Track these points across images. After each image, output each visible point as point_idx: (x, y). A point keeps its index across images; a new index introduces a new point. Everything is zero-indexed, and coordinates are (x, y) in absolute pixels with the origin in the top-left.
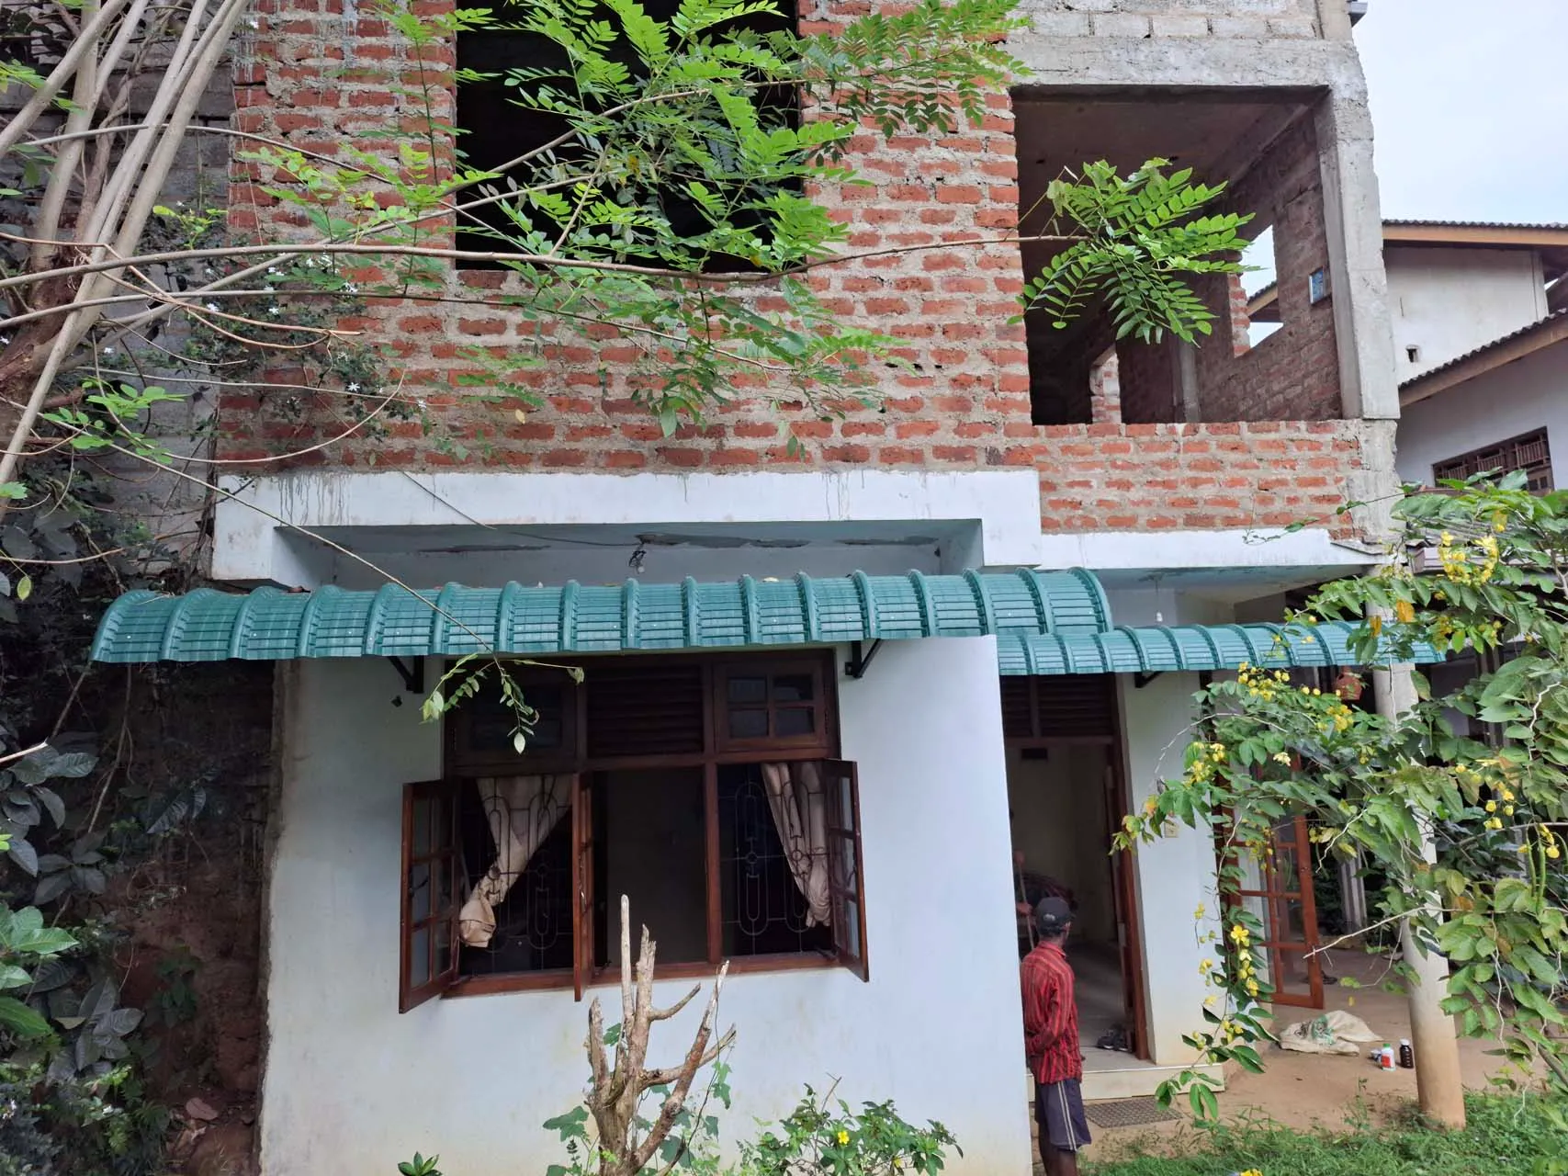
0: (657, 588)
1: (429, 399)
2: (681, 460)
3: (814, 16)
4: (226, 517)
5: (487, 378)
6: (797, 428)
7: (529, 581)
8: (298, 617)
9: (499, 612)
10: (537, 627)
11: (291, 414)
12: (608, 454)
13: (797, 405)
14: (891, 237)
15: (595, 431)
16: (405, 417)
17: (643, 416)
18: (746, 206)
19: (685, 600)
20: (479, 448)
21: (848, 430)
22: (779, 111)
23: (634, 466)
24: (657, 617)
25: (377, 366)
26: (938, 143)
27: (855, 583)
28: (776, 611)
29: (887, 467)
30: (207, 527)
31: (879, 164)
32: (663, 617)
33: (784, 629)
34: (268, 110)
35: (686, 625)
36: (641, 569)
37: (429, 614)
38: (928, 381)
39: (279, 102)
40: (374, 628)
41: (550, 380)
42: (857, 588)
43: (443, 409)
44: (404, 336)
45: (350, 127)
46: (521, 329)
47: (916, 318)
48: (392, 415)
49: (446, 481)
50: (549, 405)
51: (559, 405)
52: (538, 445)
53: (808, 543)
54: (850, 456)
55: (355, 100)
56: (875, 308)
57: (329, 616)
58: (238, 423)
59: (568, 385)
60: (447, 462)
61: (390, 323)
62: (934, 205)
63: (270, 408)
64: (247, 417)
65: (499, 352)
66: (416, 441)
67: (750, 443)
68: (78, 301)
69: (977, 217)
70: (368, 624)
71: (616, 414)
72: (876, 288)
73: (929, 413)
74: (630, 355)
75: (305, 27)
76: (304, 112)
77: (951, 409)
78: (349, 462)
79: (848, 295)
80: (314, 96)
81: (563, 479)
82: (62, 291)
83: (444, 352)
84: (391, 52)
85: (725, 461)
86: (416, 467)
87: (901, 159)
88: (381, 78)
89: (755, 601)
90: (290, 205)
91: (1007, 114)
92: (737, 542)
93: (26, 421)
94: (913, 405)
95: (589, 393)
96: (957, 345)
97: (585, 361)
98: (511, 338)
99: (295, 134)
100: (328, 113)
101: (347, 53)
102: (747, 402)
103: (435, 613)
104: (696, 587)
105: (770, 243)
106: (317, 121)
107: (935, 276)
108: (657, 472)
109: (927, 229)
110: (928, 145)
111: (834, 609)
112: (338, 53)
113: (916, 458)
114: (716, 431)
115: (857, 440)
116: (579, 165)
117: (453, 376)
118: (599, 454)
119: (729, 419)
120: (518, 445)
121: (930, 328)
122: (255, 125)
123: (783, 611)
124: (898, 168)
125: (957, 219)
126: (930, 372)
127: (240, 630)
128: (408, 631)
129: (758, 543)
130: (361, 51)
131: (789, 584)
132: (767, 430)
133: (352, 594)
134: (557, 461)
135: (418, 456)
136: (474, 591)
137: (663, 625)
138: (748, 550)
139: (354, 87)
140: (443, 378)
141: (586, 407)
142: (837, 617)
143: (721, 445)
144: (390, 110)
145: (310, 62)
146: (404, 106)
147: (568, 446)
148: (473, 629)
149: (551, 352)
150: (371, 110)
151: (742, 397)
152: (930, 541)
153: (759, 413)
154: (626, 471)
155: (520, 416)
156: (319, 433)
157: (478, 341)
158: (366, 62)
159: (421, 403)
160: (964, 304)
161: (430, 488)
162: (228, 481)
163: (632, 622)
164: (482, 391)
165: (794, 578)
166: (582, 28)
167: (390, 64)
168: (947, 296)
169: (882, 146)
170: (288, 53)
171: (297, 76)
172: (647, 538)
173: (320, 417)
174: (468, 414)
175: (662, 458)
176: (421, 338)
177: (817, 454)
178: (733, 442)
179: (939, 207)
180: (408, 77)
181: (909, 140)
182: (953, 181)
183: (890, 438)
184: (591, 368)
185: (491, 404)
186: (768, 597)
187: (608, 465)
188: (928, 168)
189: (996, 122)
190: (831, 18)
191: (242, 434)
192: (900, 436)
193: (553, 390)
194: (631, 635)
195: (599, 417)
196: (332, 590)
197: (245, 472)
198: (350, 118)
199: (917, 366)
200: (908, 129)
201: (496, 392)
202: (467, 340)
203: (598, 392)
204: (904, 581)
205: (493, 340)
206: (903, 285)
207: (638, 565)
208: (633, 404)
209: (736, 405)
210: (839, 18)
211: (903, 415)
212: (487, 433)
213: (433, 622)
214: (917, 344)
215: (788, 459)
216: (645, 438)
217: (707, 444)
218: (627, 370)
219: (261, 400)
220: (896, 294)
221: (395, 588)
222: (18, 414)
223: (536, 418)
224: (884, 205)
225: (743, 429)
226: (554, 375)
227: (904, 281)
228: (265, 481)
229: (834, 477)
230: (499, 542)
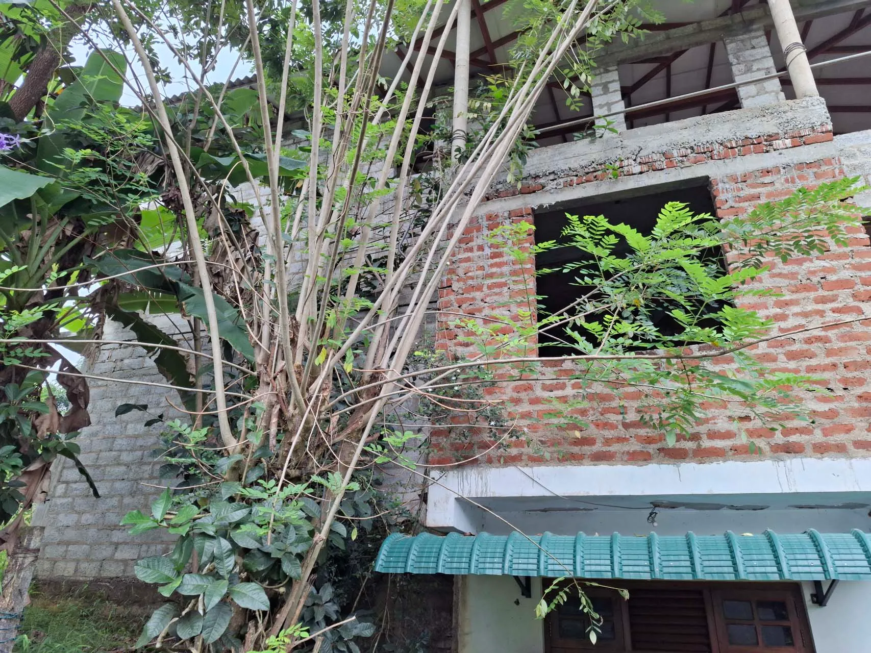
0: (669, 538)
1: (529, 426)
2: (676, 455)
3: (727, 206)
4: (434, 493)
5: (558, 414)
6: (751, 433)
7: (590, 532)
8: (469, 550)
9: (575, 551)
10: (598, 562)
11: (463, 439)
12: (628, 452)
13: (747, 418)
14: (796, 315)
15: (620, 440)
16: (518, 437)
17: (648, 430)
18: (705, 317)
19: (690, 547)
20: (555, 452)
21: (787, 432)
22: (714, 260)
23: (645, 460)
24: (672, 558)
25: (503, 411)
26: (818, 258)
27: (811, 538)
28: (755, 557)
29: (819, 455)
30: (424, 498)
31: (780, 275)
32: (676, 558)
33: (763, 570)
34: (452, 297)
35: (693, 564)
36: (655, 524)
37: (536, 551)
38: (840, 398)
39: (457, 293)
40: (508, 558)
41: (591, 412)
42: (814, 542)
43: (536, 432)
44: (515, 395)
45: (488, 300)
46: (574, 386)
47: (822, 360)
48: (511, 437)
49: (539, 471)
50: (592, 427)
51: (597, 426)
52: (587, 449)
53: (768, 507)
54: (790, 449)
55: (489, 287)
56: (792, 356)
57: (484, 550)
58: (439, 444)
59: (602, 415)
60: (538, 460)
61: (508, 390)
62: (821, 293)
63: (453, 435)
64: (443, 441)
65: (564, 399)
66: (523, 450)
67: (719, 444)
68: (382, 395)
69: (854, 296)
70: (504, 555)
71: (631, 430)
72: (790, 345)
73: (845, 419)
74: (637, 396)
75: (468, 260)
76: (468, 296)
77: (861, 415)
78: (490, 461)
79: (772, 350)
80: (473, 288)
81: (603, 468)
82: (375, 392)
83: (535, 401)
84: (506, 263)
85: (703, 455)
86: (523, 463)
87: (793, 271)
88: (502, 275)
89: (739, 549)
90: (461, 338)
91: (863, 236)
92: (718, 507)
93: (358, 451)
94: (831, 414)
95: (613, 418)
96: (857, 374)
97: (610, 400)
98: (569, 391)
99: (464, 306)
100: (478, 295)
101: (486, 267)
102: (714, 418)
103: (539, 550)
104: (696, 539)
105: (722, 332)
106: (473, 299)
107: (831, 334)
108: (660, 463)
109: (820, 307)
110: (811, 261)
111: (798, 557)
112: (482, 268)
113: (840, 449)
114: (695, 437)
115: (794, 438)
116: (600, 301)
117: (541, 414)
118: (623, 453)
119: (703, 429)
120: (576, 449)
121: (834, 365)
122: (447, 305)
123: (760, 557)
124: (793, 275)
125: (840, 299)
126: (841, 393)
127: (442, 557)
128: (525, 561)
129: (732, 507)
130: (492, 266)
131: (762, 539)
132: (728, 435)
133: (495, 537)
134: (600, 458)
135: (524, 457)
136: (560, 537)
137: (677, 564)
138: (725, 512)
139: (489, 281)
140: (535, 415)
141: (613, 427)
142: (800, 563)
143: (699, 445)
144: (506, 289)
145: (470, 274)
146: (512, 286)
147: (605, 449)
148: (561, 561)
149: (591, 397)
150: (497, 290)
151: (710, 416)
152: (863, 506)
153: (722, 425)
154: (640, 463)
155: (578, 434)
156: (475, 447)
157: (552, 394)
158: (494, 270)
159: (525, 429)
160: (856, 348)
161: (531, 475)
162: (435, 474)
163: (656, 561)
164: (555, 421)
165: (764, 533)
166: (600, 240)
167: (506, 269)
168: (842, 345)
169: (781, 265)
170: (461, 272)
171: (464, 281)
172: (657, 504)
173: (476, 439)
174: (549, 434)
175: (662, 454)
176: (523, 395)
177: (766, 448)
178: (706, 443)
179: (826, 293)
180: (514, 273)
181: (797, 260)
182: (832, 278)
183: (818, 436)
184: (614, 404)
185: (560, 428)
186: (745, 544)
187: (629, 460)
188: (814, 273)
189: (858, 241)
190: (736, 205)
191: (441, 449)
192: (825, 435)
193: (593, 418)
194: (657, 570)
195: (621, 432)
196: (485, 535)
197: (442, 470)
198: (488, 296)
199: (832, 390)
200: (796, 254)
201: (563, 421)
202: (546, 394)
203: (620, 417)
204: (849, 537)
205: (559, 393)
206: (809, 341)
207: (653, 521)
208: (642, 423)
209: (707, 421)
210: (741, 204)
211: (823, 421)
212: (559, 444)
213: (539, 556)
214: (827, 375)
215: (746, 452)
216: (650, 443)
217: (690, 445)
218: (636, 404)
219: (450, 432)
220: (806, 347)
221: (517, 534)
222: (354, 447)
223: (586, 434)
224: (788, 297)
225: (712, 435)
226: (594, 409)
227: (809, 339)
228: (451, 473)
229: (781, 463)
230: (568, 506)
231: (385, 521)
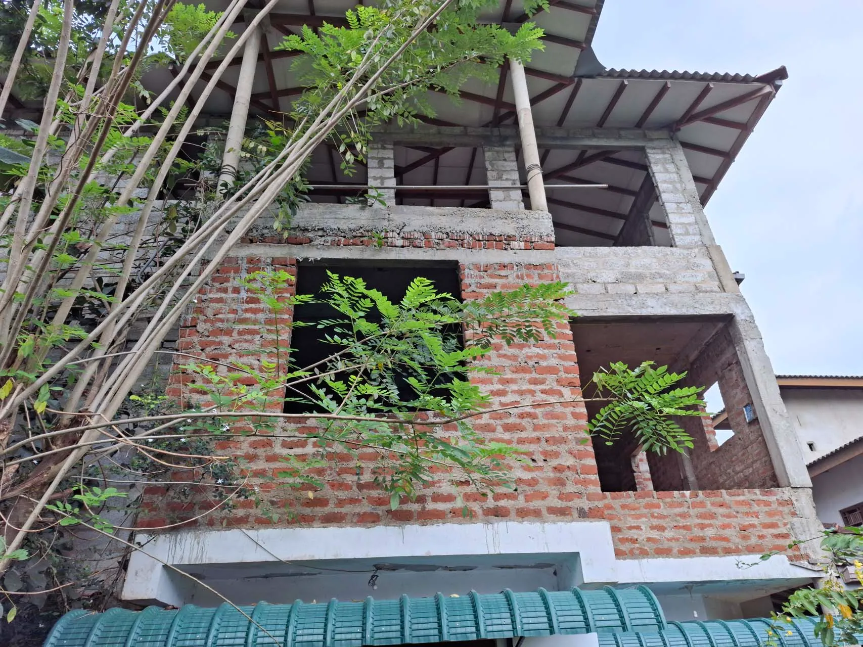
0: (384, 602)
1: (261, 486)
2: (401, 517)
3: (469, 290)
4: (136, 560)
5: (294, 473)
6: (467, 497)
7: (308, 599)
8: (168, 626)
9: (288, 621)
10: (311, 631)
11: (183, 498)
12: (359, 514)
13: (467, 483)
14: (513, 392)
15: (353, 501)
16: (246, 497)
17: (380, 491)
18: (437, 386)
19: (402, 611)
20: (285, 513)
21: (497, 497)
22: (453, 335)
23: (374, 522)
24: (384, 623)
25: (234, 468)
26: (534, 346)
27: (506, 597)
28: (458, 618)
29: (520, 519)
30: (124, 565)
31: (505, 356)
32: (388, 623)
33: (463, 630)
34: (196, 339)
35: (403, 628)
36: (375, 587)
37: (246, 623)
38: (541, 468)
39: (202, 335)
40: (213, 632)
41: (329, 472)
42: (508, 601)
43: (269, 492)
44: (251, 451)
45: (236, 346)
46: (315, 445)
47: (530, 434)
48: (239, 496)
49: (265, 534)
50: (327, 487)
51: (333, 486)
52: (319, 511)
53: (476, 567)
54: (499, 513)
55: (240, 333)
56: (508, 428)
57: (186, 626)
58: (153, 503)
59: (339, 475)
60: (265, 522)
61: (244, 446)
62: (534, 375)
63: (171, 493)
64: (158, 500)
65: (302, 458)
66: (251, 511)
67: (441, 506)
68: (81, 443)
69: (558, 381)
70: (209, 630)
71: (364, 491)
72: (507, 418)
73: (543, 487)
74: (373, 457)
75: (220, 300)
76: (214, 339)
77: (555, 484)
78: (211, 524)
79: (492, 421)
80: (221, 332)
81: (332, 531)
82: (73, 439)
83: (270, 459)
84: (262, 311)
85: (426, 517)
86: (249, 526)
87: (516, 354)
88: (255, 322)
89: (445, 611)
90: (199, 385)
91: (568, 332)
92: (433, 568)
93: (37, 510)
94: (533, 482)
95: (350, 479)
96: (554, 448)
97: (349, 460)
98: (309, 449)
99: (208, 349)
100: (226, 339)
101: (240, 311)
102: (439, 481)
103: (250, 622)
104: (409, 601)
105: (450, 402)
106: (220, 343)
107: (538, 411)
108: (386, 525)
109: (532, 387)
110: (529, 347)
111: (494, 616)
112: (235, 312)
113: (536, 514)
114: (421, 499)
115: (503, 503)
116: (352, 361)
117: (277, 472)
118: (354, 515)
119: (429, 492)
120: (307, 511)
121: (539, 439)
122: (188, 346)
123: (463, 618)
124: (514, 358)
125: (547, 382)
126: (541, 463)
127: (133, 636)
128: (233, 635)
129: (446, 568)
130: (246, 311)
131: (466, 598)
132: (450, 498)
133: (202, 610)
134: (331, 519)
135: (251, 519)
136: (276, 606)
137: (388, 628)
138: (440, 573)
139: (241, 327)
140: (270, 474)
141: (348, 487)
142: (496, 622)
143: (424, 508)
144: (258, 337)
145: (220, 316)
146: (265, 335)
147: (336, 510)
148: (271, 633)
149: (331, 456)
150: (249, 337)
151: (436, 478)
152: (550, 565)
153: (446, 488)
154: (369, 525)
155: (311, 495)
156: (197, 507)
157: (292, 452)
158: (248, 315)
159: (256, 489)
160: (556, 426)
161: (255, 539)
162: (141, 538)
163: (369, 627)
164: (290, 480)
165: (468, 594)
166: (357, 301)
167: (261, 316)
168: (545, 422)
169: (506, 347)
170: (210, 313)
171: (213, 323)
172: (380, 566)
173: (199, 498)
174: (282, 494)
175: (390, 516)
176: (261, 451)
177: (480, 512)
178: (430, 506)
179: (538, 376)
180: (269, 322)
181: (519, 345)
182: (544, 364)
183: (521, 502)
184: (352, 464)
185: (294, 488)
186: (452, 605)
187: (358, 521)
188: (530, 357)
189: (564, 336)
190: (478, 290)
191: (155, 509)
192: (527, 501)
193: (330, 478)
194: (368, 636)
195: (355, 493)
196: (191, 607)
197: (150, 533)
198: (237, 341)
199: (533, 460)
200: (517, 340)
201: (298, 480)
202: (285, 452)
203: (355, 478)
204: (535, 596)
205: (299, 451)
206: (521, 416)
207: (374, 584)
208: (375, 485)
209: (433, 484)
210: (481, 290)
211: (527, 488)
212: (291, 505)
213: (249, 629)
214: (532, 447)
215: (465, 516)
216: (380, 505)
217: (415, 507)
218: (372, 465)
219: (168, 490)
220: (518, 421)
221: (228, 604)
222: (33, 505)
223: (319, 494)
224: (509, 375)
225: (437, 498)
226: (331, 468)
227: (522, 414)
228: (162, 537)
229: (490, 526)
230: (291, 571)
231: (64, 596)
